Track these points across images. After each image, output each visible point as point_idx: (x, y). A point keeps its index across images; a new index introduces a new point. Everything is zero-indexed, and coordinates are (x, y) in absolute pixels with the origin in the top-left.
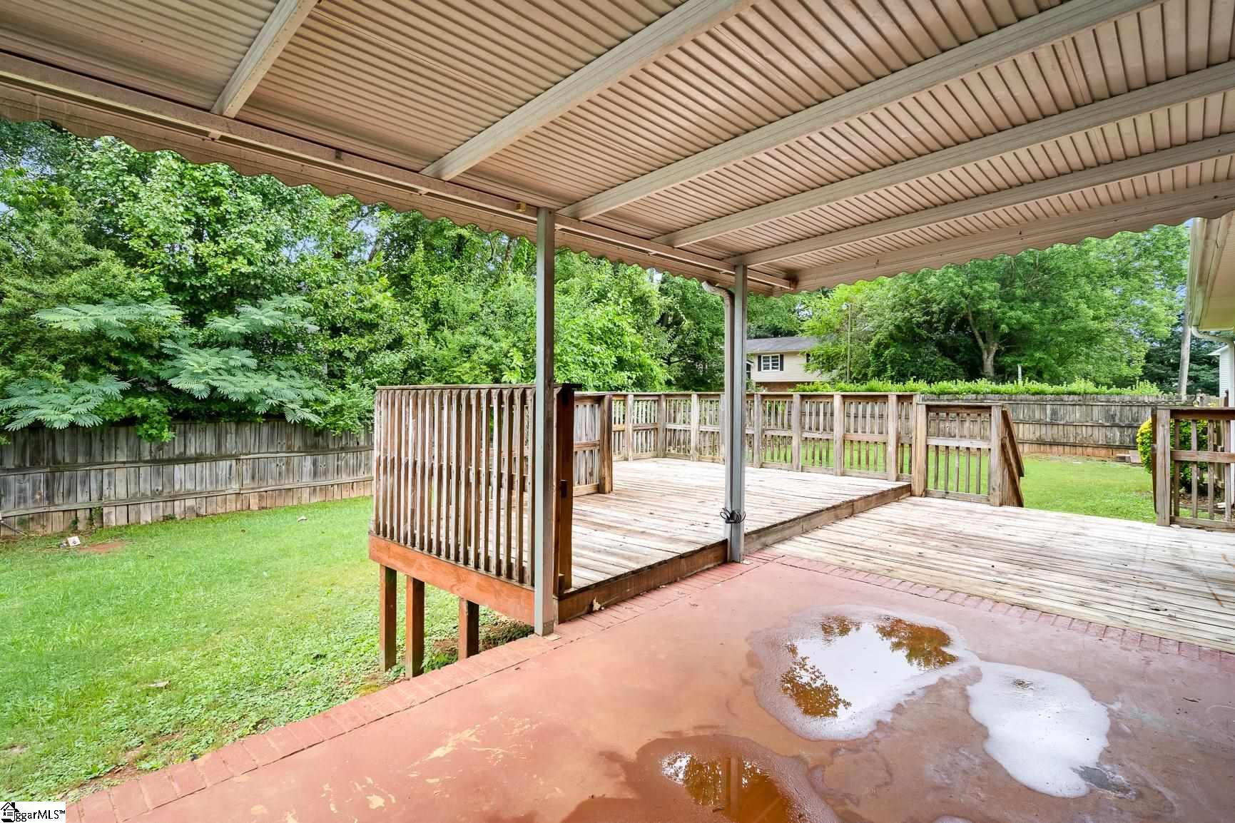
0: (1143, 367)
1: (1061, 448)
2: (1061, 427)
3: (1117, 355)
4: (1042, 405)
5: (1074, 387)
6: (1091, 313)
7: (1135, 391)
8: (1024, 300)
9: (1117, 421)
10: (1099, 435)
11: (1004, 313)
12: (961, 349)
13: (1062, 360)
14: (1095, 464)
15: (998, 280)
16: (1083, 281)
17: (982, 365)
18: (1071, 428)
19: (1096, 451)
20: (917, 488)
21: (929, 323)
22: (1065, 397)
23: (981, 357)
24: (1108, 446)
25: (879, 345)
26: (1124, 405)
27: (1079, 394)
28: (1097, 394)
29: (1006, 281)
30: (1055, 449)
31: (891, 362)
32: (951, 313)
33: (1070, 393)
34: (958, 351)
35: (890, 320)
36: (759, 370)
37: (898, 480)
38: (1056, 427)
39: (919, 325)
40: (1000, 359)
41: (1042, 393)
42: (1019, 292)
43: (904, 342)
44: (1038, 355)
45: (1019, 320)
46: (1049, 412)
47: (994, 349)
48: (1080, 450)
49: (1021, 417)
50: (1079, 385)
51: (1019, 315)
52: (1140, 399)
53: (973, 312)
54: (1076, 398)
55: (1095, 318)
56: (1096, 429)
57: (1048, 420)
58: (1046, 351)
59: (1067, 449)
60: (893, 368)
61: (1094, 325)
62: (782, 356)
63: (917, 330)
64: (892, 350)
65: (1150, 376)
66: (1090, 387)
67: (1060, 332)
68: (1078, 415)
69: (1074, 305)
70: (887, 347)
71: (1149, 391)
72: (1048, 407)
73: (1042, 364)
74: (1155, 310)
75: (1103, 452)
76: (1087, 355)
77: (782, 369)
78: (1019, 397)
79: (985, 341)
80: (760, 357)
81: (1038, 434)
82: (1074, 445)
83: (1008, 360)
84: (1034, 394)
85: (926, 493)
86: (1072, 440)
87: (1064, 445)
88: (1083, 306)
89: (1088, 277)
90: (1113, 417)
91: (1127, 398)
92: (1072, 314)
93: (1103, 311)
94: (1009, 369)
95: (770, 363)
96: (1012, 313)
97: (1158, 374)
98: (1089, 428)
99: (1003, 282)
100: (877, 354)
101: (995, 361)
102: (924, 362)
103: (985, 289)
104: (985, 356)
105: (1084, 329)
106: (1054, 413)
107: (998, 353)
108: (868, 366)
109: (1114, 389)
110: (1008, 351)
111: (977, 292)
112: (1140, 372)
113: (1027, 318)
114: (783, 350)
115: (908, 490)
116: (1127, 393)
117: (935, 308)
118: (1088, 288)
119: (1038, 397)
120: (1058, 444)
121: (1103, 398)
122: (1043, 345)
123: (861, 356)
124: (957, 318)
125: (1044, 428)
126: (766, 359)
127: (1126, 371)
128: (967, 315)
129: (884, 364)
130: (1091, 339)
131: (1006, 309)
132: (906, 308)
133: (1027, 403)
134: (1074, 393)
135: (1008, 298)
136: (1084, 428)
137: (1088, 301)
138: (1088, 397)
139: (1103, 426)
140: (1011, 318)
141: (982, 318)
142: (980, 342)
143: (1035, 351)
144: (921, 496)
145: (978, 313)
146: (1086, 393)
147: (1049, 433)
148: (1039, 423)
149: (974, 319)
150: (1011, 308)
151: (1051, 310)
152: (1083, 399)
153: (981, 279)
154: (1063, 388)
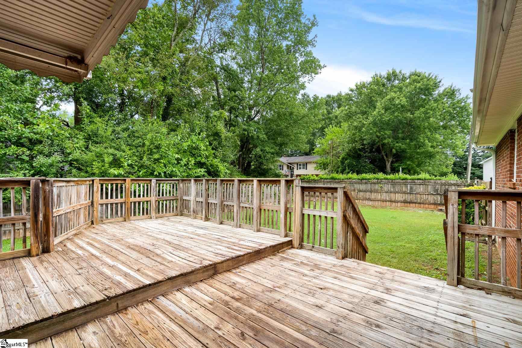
0: (452, 168)
1: (414, 205)
2: (414, 195)
3: (442, 163)
4: (406, 185)
5: (420, 176)
6: (430, 144)
7: (447, 178)
8: (403, 139)
9: (439, 192)
10: (431, 199)
11: (394, 145)
12: (377, 160)
13: (419, 165)
14: (428, 212)
15: (392, 130)
16: (427, 130)
17: (385, 167)
18: (419, 196)
19: (430, 206)
20: (296, 243)
21: (363, 149)
22: (416, 181)
23: (385, 164)
24: (435, 204)
25: (343, 158)
26: (442, 185)
27: (422, 180)
28: (430, 179)
29: (395, 130)
30: (411, 205)
31: (348, 166)
32: (372, 144)
33: (418, 179)
34: (376, 161)
35: (348, 147)
36: (297, 169)
37: (286, 236)
38: (412, 195)
39: (359, 150)
40: (393, 165)
41: (406, 179)
42: (400, 135)
43: (354, 157)
44: (408, 163)
45: (400, 147)
46: (409, 188)
47: (391, 160)
48: (422, 205)
49: (397, 190)
50: (423, 175)
51: (400, 145)
52: (449, 182)
53: (382, 144)
54: (421, 181)
55: (432, 147)
56: (429, 196)
57: (409, 191)
58: (412, 161)
59: (417, 205)
60: (349, 168)
61: (431, 150)
62: (306, 164)
63: (359, 152)
64: (348, 161)
65: (455, 172)
66: (427, 176)
67: (418, 153)
68: (422, 189)
69: (423, 141)
70: (346, 159)
71: (453, 178)
72: (409, 186)
73: (410, 167)
74: (457, 143)
75: (433, 206)
76: (429, 163)
77: (306, 169)
78: (396, 181)
79: (387, 157)
80: (297, 164)
81: (404, 198)
82: (420, 203)
83: (396, 165)
84: (402, 180)
85: (301, 247)
86: (419, 201)
87: (415, 203)
88: (427, 141)
89: (429, 129)
90: (437, 190)
91: (444, 182)
92: (422, 145)
93: (435, 143)
94: (396, 169)
95: (302, 167)
96: (397, 144)
97: (459, 172)
98: (427, 195)
99: (394, 131)
100: (342, 163)
101: (391, 165)
102: (362, 166)
103: (385, 134)
104: (387, 163)
105: (427, 151)
106: (411, 188)
107: (392, 162)
108: (339, 168)
109: (438, 177)
110: (397, 161)
111: (382, 135)
112: (451, 170)
113: (403, 146)
114: (307, 161)
115: (289, 244)
116: (444, 179)
117: (365, 142)
118: (429, 134)
119: (404, 181)
120: (413, 203)
121: (433, 181)
122: (411, 158)
123: (336, 164)
124: (375, 147)
125: (407, 195)
126: (300, 165)
127: (445, 170)
128: (379, 146)
129: (345, 166)
130: (431, 156)
131: (395, 143)
132: (354, 142)
133: (400, 184)
134: (420, 179)
135: (396, 138)
136: (424, 195)
137: (429, 140)
138: (426, 181)
139: (433, 194)
140: (397, 146)
141: (385, 147)
142: (385, 157)
143: (407, 161)
144: (297, 248)
145: (384, 145)
146: (425, 179)
147: (409, 197)
148: (405, 193)
149: (382, 147)
150: (397, 142)
151: (414, 143)
152: (424, 182)
153: (384, 129)
154: (416, 177)
